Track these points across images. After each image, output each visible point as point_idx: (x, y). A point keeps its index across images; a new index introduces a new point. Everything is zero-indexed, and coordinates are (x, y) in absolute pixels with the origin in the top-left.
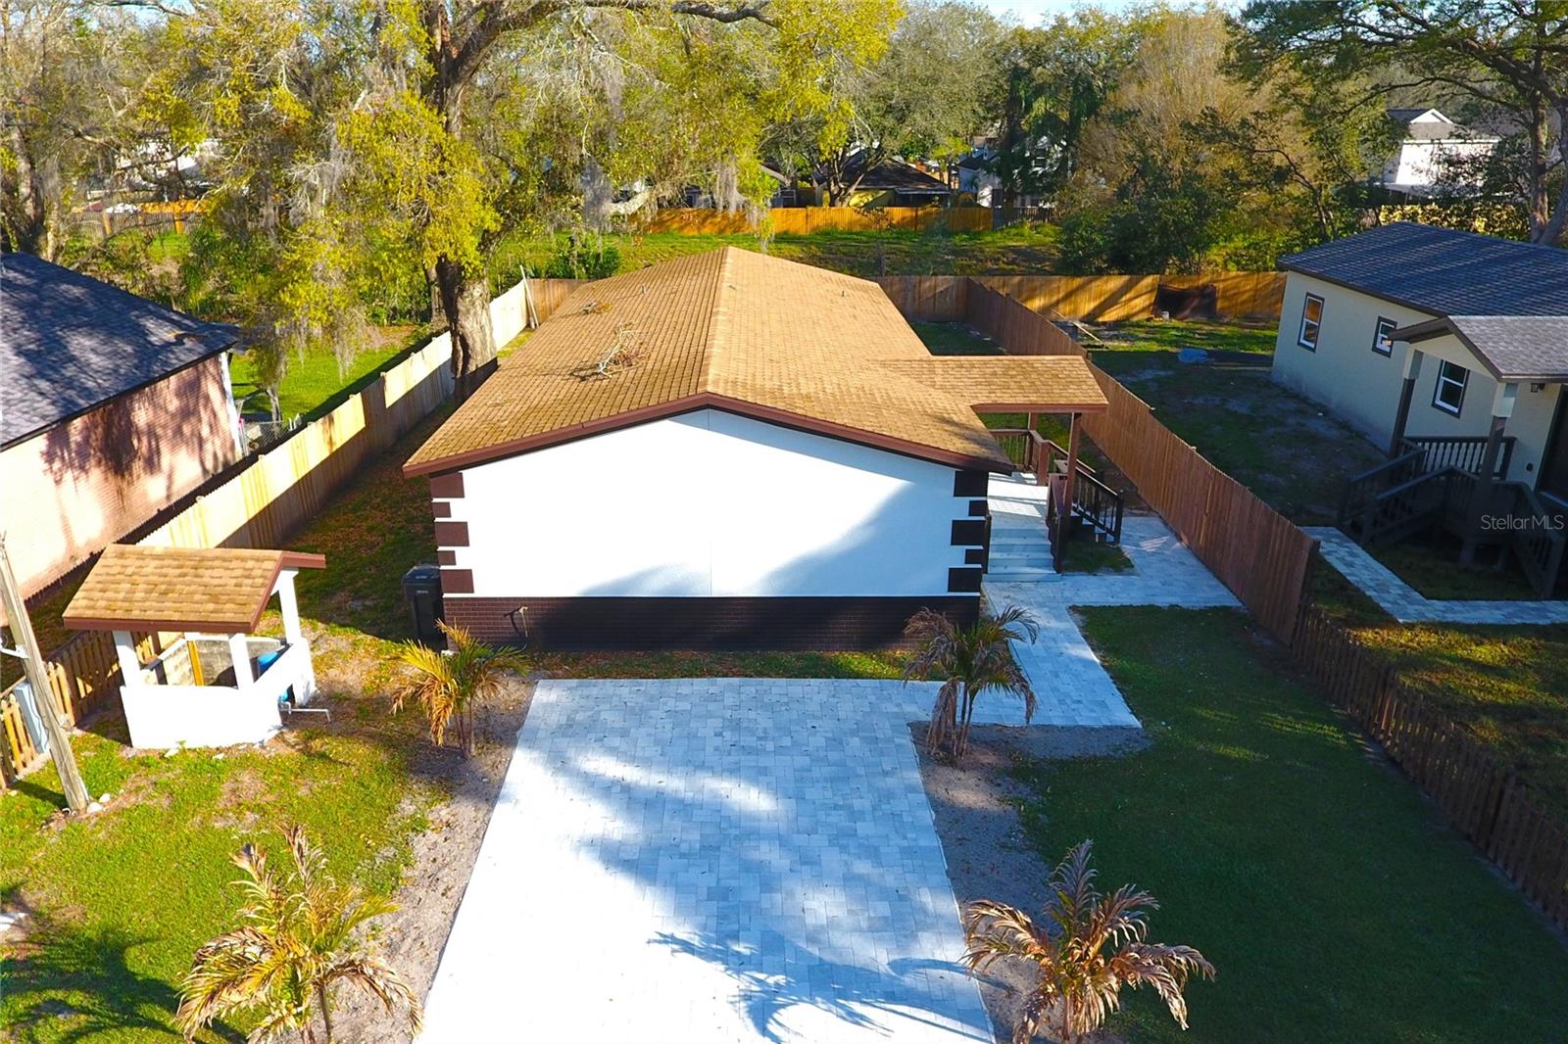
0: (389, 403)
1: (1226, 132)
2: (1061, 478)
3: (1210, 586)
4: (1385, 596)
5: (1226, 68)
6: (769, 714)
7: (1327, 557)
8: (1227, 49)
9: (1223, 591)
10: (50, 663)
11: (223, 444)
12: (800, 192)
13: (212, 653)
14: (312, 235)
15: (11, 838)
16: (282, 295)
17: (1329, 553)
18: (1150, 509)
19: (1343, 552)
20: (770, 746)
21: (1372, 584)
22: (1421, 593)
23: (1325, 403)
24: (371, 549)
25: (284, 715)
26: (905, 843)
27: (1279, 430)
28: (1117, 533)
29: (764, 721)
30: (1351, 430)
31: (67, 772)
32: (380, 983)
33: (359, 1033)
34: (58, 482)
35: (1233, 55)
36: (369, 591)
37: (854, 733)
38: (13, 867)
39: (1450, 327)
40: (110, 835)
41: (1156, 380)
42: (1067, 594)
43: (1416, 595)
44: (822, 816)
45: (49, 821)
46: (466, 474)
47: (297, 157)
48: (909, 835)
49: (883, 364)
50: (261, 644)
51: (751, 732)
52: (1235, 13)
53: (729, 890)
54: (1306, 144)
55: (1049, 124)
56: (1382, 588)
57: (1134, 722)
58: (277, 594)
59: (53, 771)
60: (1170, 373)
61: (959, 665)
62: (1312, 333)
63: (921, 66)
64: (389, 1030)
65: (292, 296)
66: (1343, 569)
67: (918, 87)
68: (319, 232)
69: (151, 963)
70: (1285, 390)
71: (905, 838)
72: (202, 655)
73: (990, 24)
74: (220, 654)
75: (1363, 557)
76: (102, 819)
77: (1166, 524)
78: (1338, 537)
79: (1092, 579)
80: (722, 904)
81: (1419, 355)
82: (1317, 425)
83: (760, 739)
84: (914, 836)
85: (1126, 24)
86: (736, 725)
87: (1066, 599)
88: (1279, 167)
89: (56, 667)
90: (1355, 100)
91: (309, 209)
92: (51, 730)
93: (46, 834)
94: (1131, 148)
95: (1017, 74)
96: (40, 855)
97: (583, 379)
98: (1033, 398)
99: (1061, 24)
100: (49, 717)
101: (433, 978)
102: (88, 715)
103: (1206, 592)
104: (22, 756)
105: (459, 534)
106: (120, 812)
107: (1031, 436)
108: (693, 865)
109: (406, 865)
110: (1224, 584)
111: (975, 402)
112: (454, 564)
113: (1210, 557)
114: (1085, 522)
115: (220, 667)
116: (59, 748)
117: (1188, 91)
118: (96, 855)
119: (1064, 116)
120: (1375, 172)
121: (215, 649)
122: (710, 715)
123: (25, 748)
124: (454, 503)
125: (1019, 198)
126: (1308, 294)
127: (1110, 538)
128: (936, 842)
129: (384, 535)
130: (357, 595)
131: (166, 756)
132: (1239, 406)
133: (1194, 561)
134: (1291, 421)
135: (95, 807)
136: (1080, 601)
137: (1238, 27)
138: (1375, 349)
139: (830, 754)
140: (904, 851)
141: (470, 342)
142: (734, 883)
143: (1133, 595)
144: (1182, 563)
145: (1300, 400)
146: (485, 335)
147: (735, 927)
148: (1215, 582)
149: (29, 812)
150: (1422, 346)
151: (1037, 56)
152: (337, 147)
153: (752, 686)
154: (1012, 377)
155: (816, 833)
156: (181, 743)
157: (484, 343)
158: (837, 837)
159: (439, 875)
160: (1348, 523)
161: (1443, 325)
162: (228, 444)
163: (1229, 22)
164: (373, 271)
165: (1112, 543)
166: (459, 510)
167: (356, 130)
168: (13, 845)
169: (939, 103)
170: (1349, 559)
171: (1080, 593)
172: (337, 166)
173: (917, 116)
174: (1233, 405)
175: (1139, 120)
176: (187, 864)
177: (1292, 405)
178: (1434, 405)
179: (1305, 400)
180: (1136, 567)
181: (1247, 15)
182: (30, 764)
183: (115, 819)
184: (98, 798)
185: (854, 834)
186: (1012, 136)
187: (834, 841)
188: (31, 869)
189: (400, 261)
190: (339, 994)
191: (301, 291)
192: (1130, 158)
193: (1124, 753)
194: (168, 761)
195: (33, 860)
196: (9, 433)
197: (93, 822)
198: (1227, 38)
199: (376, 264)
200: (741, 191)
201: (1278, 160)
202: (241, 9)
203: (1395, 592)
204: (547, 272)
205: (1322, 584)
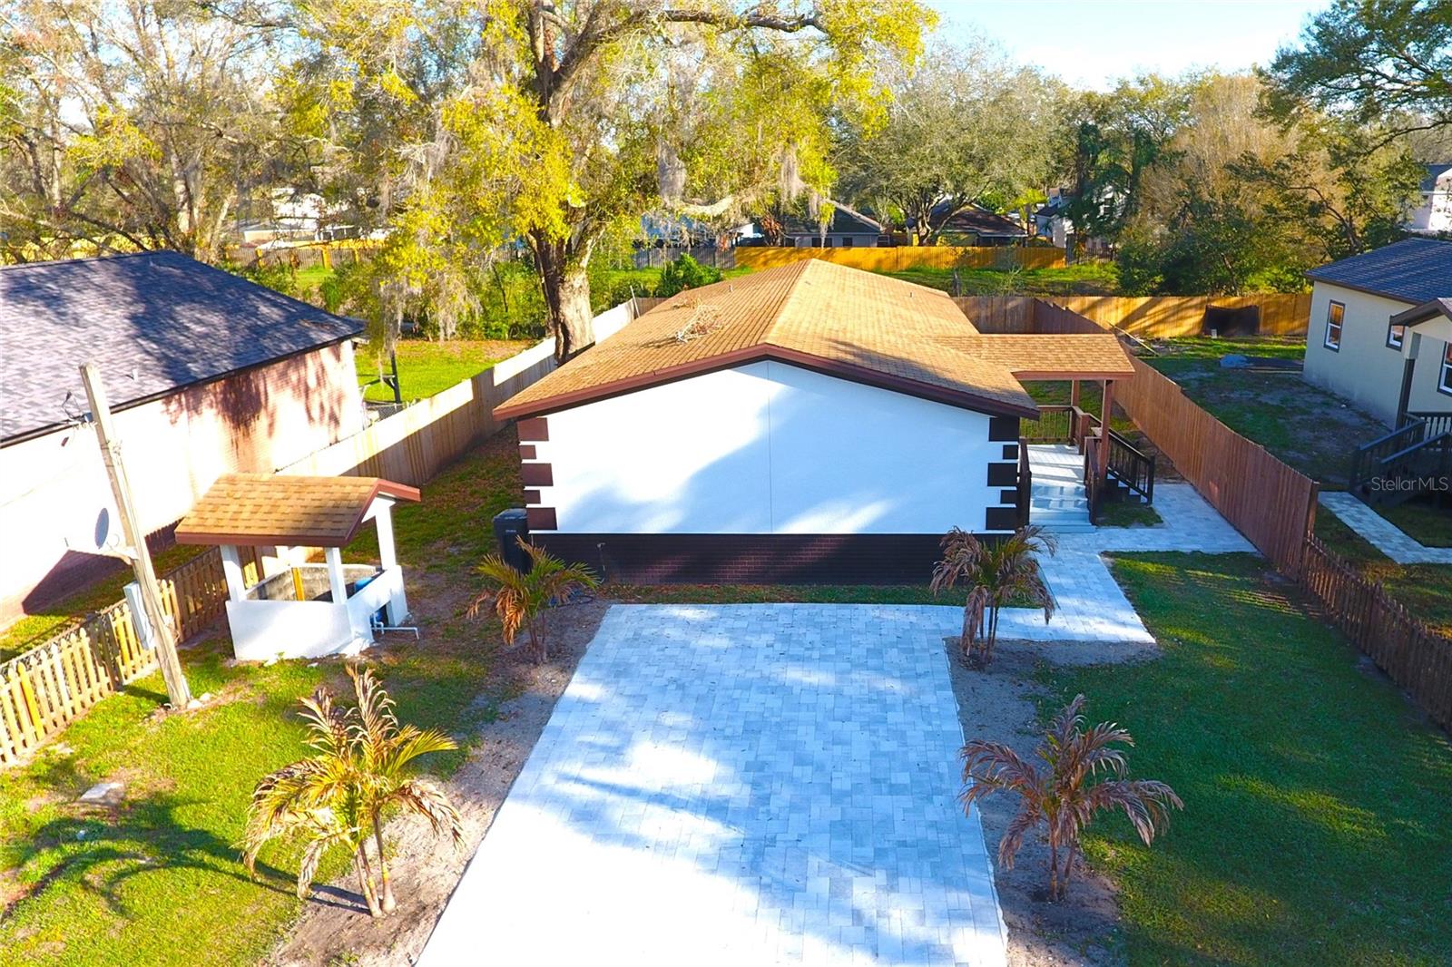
0: (496, 383)
1: (1263, 172)
2: (1096, 441)
3: (1229, 537)
4: (1388, 544)
5: (1261, 113)
6: (819, 631)
7: (1338, 515)
8: (1261, 96)
9: (1242, 540)
10: (164, 581)
11: (330, 396)
12: (892, 237)
13: (314, 580)
14: (416, 205)
15: (114, 728)
16: (387, 258)
17: (1340, 512)
18: (1184, 479)
19: (1353, 511)
20: (816, 655)
21: (1375, 535)
22: (1420, 542)
23: (1348, 397)
24: (472, 508)
25: (376, 634)
26: (930, 728)
27: (1305, 417)
28: (1149, 495)
29: (812, 636)
30: (1368, 417)
31: (170, 669)
32: (426, 803)
33: (415, 874)
34: (173, 422)
35: (1265, 101)
36: (466, 540)
37: (893, 645)
38: (114, 749)
39: (1440, 308)
40: (206, 725)
41: (1201, 380)
42: (1100, 542)
43: (1416, 544)
44: (856, 708)
45: (150, 715)
46: (551, 418)
47: (406, 139)
48: (934, 722)
49: (936, 340)
50: (359, 570)
51: (800, 644)
52: (1267, 66)
53: (765, 763)
54: (1334, 184)
55: (1113, 174)
56: (1385, 538)
57: (1150, 639)
58: (373, 520)
59: (159, 677)
60: (1212, 374)
61: (984, 576)
62: (1336, 334)
63: (1000, 122)
64: (442, 872)
65: (396, 258)
66: (1351, 524)
67: (996, 139)
68: (423, 203)
69: (230, 821)
70: (1313, 388)
71: (930, 724)
72: (305, 581)
73: (1062, 92)
74: (322, 580)
75: (1371, 514)
76: (201, 713)
77: (1196, 490)
78: (1349, 499)
79: (1124, 531)
80: (757, 774)
81: (1417, 337)
82: (1339, 414)
83: (807, 649)
84: (938, 723)
85: (1181, 86)
86: (787, 639)
87: (1100, 547)
88: (1312, 203)
89: (169, 585)
90: (1376, 143)
91: (415, 183)
92: (156, 627)
93: (147, 725)
94: (1180, 185)
95: (1085, 129)
96: (140, 740)
97: (659, 347)
98: (1069, 367)
99: (1124, 88)
100: (155, 616)
101: (486, 832)
102: (197, 635)
103: (1228, 541)
104: (132, 663)
105: (544, 475)
106: (216, 708)
107: (1074, 412)
108: (735, 745)
109: (473, 746)
110: (1243, 535)
111: (1016, 370)
112: (539, 502)
113: (1231, 514)
114: (1121, 484)
115: (321, 590)
116: (163, 645)
117: (1234, 140)
118: (191, 740)
119: (1127, 166)
120: (1397, 208)
121: (317, 576)
122: (765, 631)
123: (135, 655)
124: (539, 445)
125: (1090, 240)
126: (1331, 301)
127: (1143, 499)
128: (958, 728)
129: (486, 498)
130: (455, 543)
131: (266, 665)
132: (1272, 399)
133: (1218, 518)
134: (1316, 411)
135: (195, 704)
136: (1111, 548)
137: (1270, 77)
138: (1388, 345)
139: (869, 661)
140: (927, 734)
141: (570, 329)
142: (770, 758)
143: (1160, 543)
144: (1207, 519)
145: (1327, 394)
146: (584, 323)
147: (768, 791)
148: (1235, 533)
149: (133, 708)
150: (1418, 329)
151: (1103, 115)
152: (442, 130)
153: (805, 609)
154: (1051, 351)
155: (850, 720)
156: (281, 654)
157: (583, 331)
158: (868, 724)
159: (503, 753)
160: (1359, 488)
161: (1435, 307)
162: (335, 396)
163: (1261, 73)
164: (467, 237)
165: (1146, 504)
166: (544, 452)
167: (458, 116)
168: (116, 733)
169: (1014, 153)
170: (1358, 516)
171: (1113, 541)
172: (440, 147)
173: (995, 164)
174: (1264, 399)
175: (1186, 160)
176: (274, 747)
177: (1319, 399)
178: (1439, 390)
179: (1332, 395)
180: (1165, 522)
181: (1277, 67)
182: (139, 670)
183: (212, 713)
184: (198, 698)
185: (885, 721)
186: (1083, 187)
187: (864, 727)
188: (130, 751)
189: (493, 228)
190: (400, 844)
191: (404, 254)
192: (1180, 194)
193: (1137, 662)
194: (266, 669)
195: (132, 744)
196: (142, 391)
197: (191, 716)
198: (1261, 87)
199: (472, 231)
200: (803, 179)
201: (1313, 196)
202: (358, 9)
203: (1396, 541)
204: (654, 293)
205: (1332, 535)
